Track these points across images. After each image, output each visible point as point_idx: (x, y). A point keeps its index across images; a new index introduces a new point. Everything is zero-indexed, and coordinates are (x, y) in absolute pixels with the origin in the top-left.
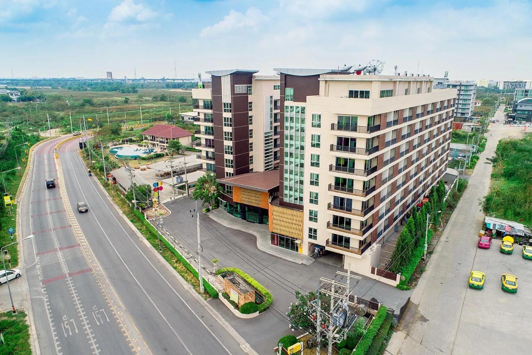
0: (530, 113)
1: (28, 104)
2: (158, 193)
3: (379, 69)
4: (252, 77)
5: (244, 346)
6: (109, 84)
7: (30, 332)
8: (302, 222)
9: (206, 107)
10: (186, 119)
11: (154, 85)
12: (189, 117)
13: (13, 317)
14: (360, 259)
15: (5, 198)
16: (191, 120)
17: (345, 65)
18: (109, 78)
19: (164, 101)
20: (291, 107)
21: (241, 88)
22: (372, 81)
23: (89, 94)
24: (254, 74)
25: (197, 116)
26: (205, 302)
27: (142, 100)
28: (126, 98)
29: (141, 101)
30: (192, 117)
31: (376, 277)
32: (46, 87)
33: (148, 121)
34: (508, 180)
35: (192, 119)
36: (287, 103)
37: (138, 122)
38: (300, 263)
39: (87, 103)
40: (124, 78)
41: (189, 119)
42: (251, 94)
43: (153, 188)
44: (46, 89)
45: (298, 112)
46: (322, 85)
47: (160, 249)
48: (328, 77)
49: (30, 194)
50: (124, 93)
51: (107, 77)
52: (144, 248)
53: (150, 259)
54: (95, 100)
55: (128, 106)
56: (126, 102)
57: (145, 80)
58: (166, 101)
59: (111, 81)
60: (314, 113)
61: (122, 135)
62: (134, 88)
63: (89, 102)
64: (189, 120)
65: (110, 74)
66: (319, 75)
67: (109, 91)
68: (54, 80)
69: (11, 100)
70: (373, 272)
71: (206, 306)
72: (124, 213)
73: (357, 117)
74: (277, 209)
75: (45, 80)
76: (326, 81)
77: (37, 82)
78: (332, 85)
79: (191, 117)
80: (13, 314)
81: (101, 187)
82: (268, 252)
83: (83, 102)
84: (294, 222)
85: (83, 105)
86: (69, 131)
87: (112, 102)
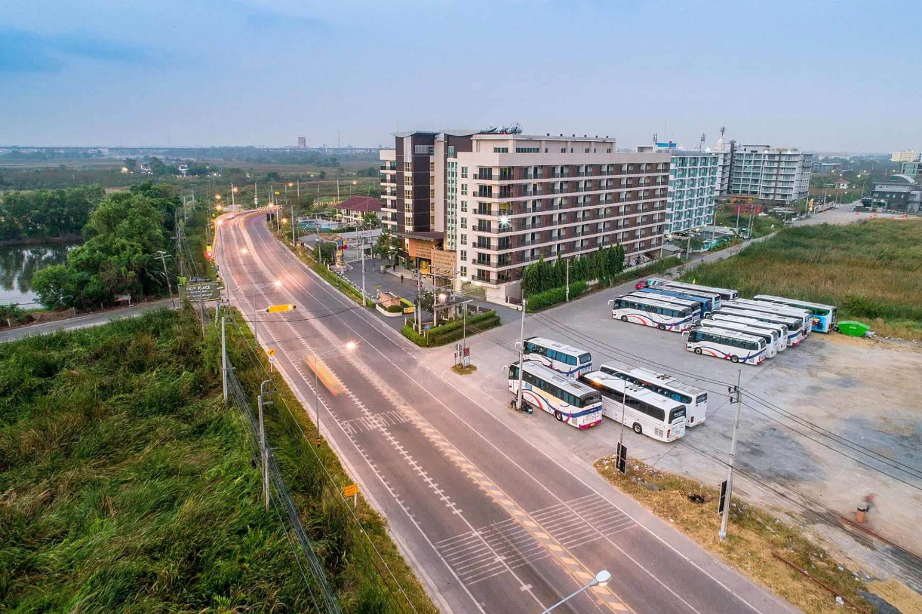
0: (894, 197)
2: (343, 251)
4: (435, 139)
6: (301, 154)
8: (455, 262)
9: (392, 168)
11: (364, 157)
14: (497, 290)
15: (208, 247)
17: (492, 127)
18: (302, 146)
20: (453, 163)
21: (422, 149)
23: (274, 167)
24: (437, 136)
26: (366, 311)
27: (343, 175)
28: (322, 173)
32: (213, 159)
36: (449, 160)
39: (272, 177)
40: (322, 146)
42: (433, 154)
43: (338, 246)
46: (474, 143)
48: (479, 137)
50: (320, 165)
52: (325, 286)
54: (282, 174)
55: (324, 182)
56: (322, 176)
57: (352, 149)
59: (304, 150)
60: (464, 166)
61: (313, 209)
62: (335, 159)
63: (275, 176)
65: (302, 140)
66: (471, 136)
67: (300, 163)
68: (225, 148)
69: (179, 173)
70: (506, 300)
73: (494, 168)
74: (437, 252)
75: (214, 149)
76: (477, 140)
77: (203, 151)
78: (482, 144)
81: (290, 251)
83: (267, 176)
84: (450, 263)
86: (254, 207)
87: (303, 176)
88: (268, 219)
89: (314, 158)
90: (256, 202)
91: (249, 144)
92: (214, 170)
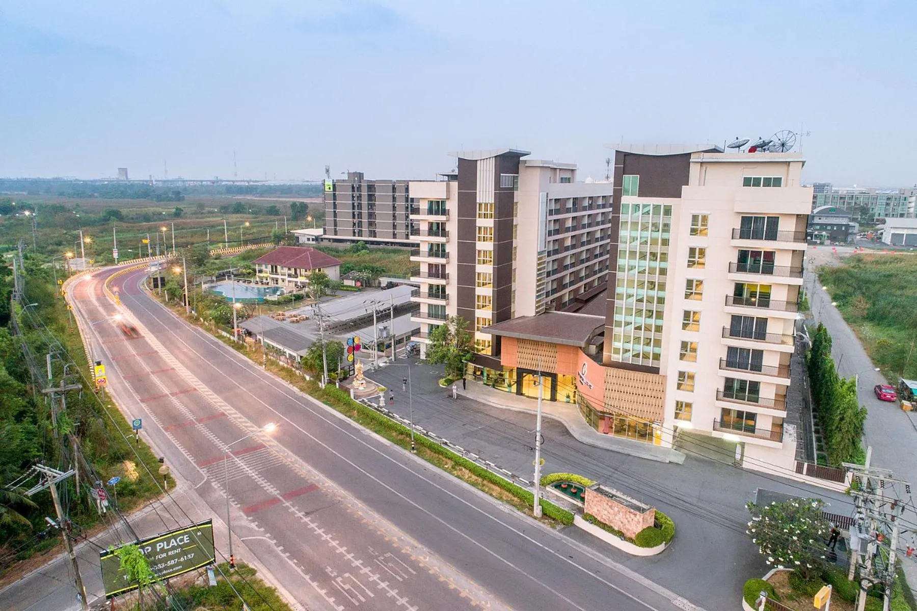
0: (835, 229)
1: (9, 218)
2: (353, 354)
3: (789, 144)
4: (519, 163)
5: (676, 601)
7: (284, 601)
8: (664, 391)
9: (432, 211)
10: (303, 240)
12: (309, 237)
13: (232, 575)
14: (779, 449)
16: (311, 242)
17: (737, 138)
18: (123, 178)
19: (241, 213)
20: (634, 206)
21: (507, 180)
22: (789, 162)
23: (113, 203)
24: (521, 159)
25: (322, 235)
26: (555, 532)
27: (203, 211)
28: (177, 209)
29: (202, 213)
30: (314, 237)
31: (804, 478)
32: (17, 193)
33: (235, 244)
34: (879, 325)
35: (313, 240)
36: (625, 200)
37: (220, 245)
38: (668, 462)
39: (113, 215)
40: (147, 178)
41: (309, 239)
42: (517, 189)
43: (346, 347)
44: (17, 195)
45: (648, 213)
47: (413, 448)
48: (708, 157)
49: (112, 364)
50: (161, 201)
51: (117, 176)
53: (406, 464)
54: (124, 212)
56: (178, 214)
57: (185, 181)
58: (244, 213)
59: (130, 183)
60: (695, 212)
62: (179, 193)
63: (117, 215)
64: (309, 242)
65: (124, 171)
67: (132, 198)
70: (799, 470)
71: (562, 538)
72: (302, 390)
73: (778, 217)
74: (615, 372)
76: (702, 163)
78: (711, 169)
79: (311, 238)
80: (232, 570)
82: (601, 446)
83: (104, 215)
84: (648, 393)
85: (106, 220)
86: (111, 261)
87: (154, 214)
88: (156, 286)
89: (145, 192)
90: (116, 255)
91: (55, 176)
92: (23, 208)
